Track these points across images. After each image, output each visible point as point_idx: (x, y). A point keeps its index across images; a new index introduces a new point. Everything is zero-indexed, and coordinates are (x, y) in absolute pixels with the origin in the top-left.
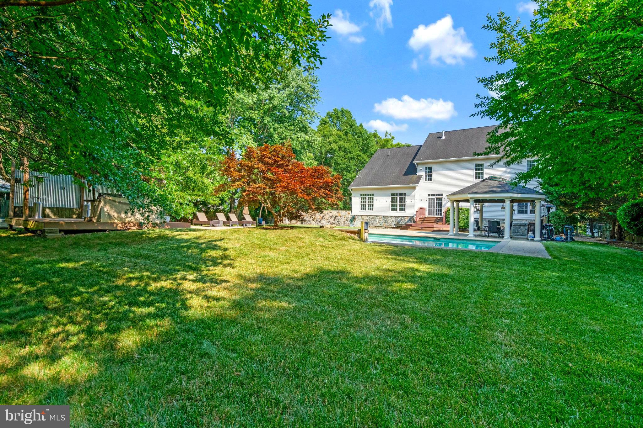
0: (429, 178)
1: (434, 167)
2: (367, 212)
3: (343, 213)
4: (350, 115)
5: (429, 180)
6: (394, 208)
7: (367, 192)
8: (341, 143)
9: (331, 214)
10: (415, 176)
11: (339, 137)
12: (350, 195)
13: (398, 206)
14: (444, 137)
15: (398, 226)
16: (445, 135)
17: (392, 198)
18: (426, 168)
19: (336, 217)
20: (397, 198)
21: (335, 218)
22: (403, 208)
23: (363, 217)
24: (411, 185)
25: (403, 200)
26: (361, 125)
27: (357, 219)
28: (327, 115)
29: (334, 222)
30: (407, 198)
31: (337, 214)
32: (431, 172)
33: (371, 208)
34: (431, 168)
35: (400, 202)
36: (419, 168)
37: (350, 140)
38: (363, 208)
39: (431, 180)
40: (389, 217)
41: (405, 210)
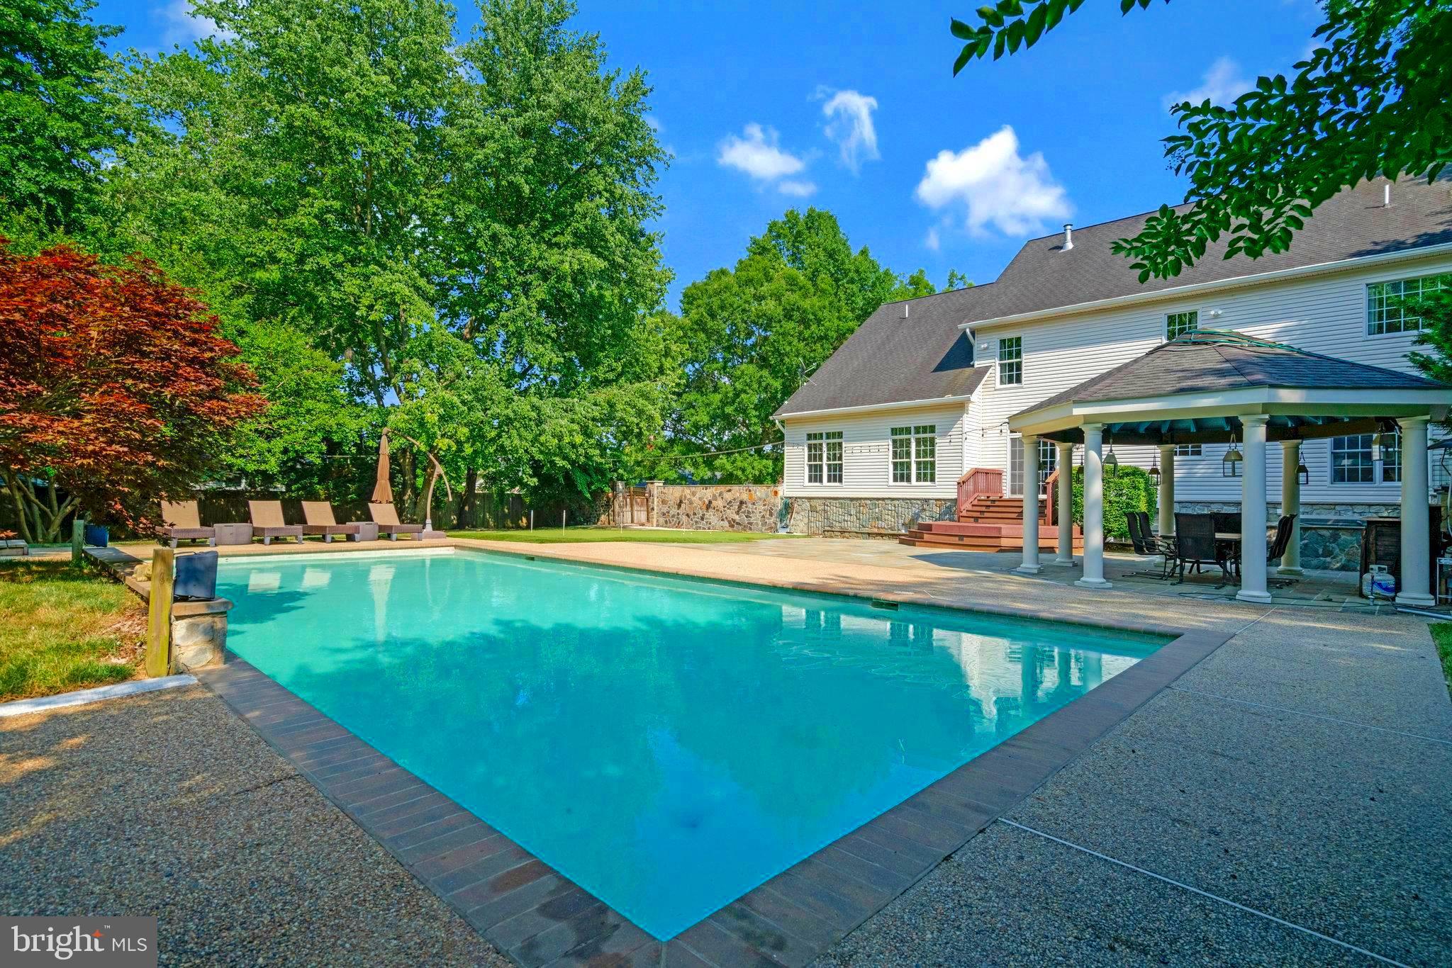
0: (1013, 374)
1: (1027, 336)
2: (826, 489)
3: (760, 491)
4: (835, 227)
5: (1010, 381)
6: (901, 474)
7: (825, 429)
8: (794, 297)
9: (728, 496)
10: (968, 371)
11: (792, 283)
12: (780, 437)
14: (1070, 246)
16: (1072, 240)
17: (894, 442)
18: (1003, 342)
19: (742, 503)
21: (740, 507)
22: (927, 472)
23: (814, 503)
24: (949, 398)
26: (863, 252)
27: (797, 509)
28: (770, 231)
29: (737, 517)
31: (745, 497)
32: (1018, 354)
33: (837, 475)
34: (1019, 340)
36: (979, 344)
37: (823, 291)
38: (815, 476)
39: (1019, 380)
40: (889, 502)
41: (932, 479)
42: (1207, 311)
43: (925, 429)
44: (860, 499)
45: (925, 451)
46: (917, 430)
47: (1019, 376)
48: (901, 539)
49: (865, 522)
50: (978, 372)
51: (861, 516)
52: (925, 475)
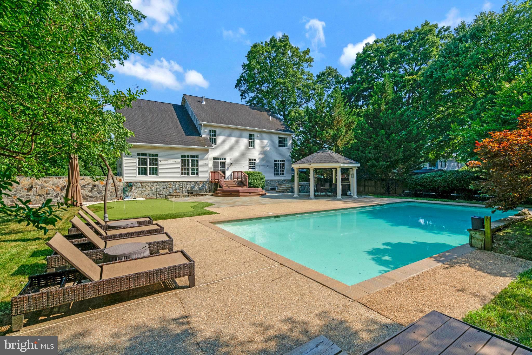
1: (217, 131)
2: (150, 178)
6: (185, 172)
7: (148, 152)
13: (190, 170)
15: (190, 193)
17: (182, 160)
18: (210, 131)
20: (188, 160)
22: (195, 172)
23: (144, 184)
24: (203, 147)
25: (195, 163)
27: (134, 187)
29: (90, 194)
30: (200, 161)
32: (215, 136)
33: (154, 172)
35: (192, 166)
38: (142, 172)
39: (215, 144)
40: (182, 183)
41: (197, 174)
42: (256, 135)
43: (194, 157)
44: (169, 182)
45: (194, 164)
46: (192, 157)
47: (215, 142)
48: (212, 195)
49: (171, 191)
50: (205, 139)
51: (169, 189)
52: (194, 173)
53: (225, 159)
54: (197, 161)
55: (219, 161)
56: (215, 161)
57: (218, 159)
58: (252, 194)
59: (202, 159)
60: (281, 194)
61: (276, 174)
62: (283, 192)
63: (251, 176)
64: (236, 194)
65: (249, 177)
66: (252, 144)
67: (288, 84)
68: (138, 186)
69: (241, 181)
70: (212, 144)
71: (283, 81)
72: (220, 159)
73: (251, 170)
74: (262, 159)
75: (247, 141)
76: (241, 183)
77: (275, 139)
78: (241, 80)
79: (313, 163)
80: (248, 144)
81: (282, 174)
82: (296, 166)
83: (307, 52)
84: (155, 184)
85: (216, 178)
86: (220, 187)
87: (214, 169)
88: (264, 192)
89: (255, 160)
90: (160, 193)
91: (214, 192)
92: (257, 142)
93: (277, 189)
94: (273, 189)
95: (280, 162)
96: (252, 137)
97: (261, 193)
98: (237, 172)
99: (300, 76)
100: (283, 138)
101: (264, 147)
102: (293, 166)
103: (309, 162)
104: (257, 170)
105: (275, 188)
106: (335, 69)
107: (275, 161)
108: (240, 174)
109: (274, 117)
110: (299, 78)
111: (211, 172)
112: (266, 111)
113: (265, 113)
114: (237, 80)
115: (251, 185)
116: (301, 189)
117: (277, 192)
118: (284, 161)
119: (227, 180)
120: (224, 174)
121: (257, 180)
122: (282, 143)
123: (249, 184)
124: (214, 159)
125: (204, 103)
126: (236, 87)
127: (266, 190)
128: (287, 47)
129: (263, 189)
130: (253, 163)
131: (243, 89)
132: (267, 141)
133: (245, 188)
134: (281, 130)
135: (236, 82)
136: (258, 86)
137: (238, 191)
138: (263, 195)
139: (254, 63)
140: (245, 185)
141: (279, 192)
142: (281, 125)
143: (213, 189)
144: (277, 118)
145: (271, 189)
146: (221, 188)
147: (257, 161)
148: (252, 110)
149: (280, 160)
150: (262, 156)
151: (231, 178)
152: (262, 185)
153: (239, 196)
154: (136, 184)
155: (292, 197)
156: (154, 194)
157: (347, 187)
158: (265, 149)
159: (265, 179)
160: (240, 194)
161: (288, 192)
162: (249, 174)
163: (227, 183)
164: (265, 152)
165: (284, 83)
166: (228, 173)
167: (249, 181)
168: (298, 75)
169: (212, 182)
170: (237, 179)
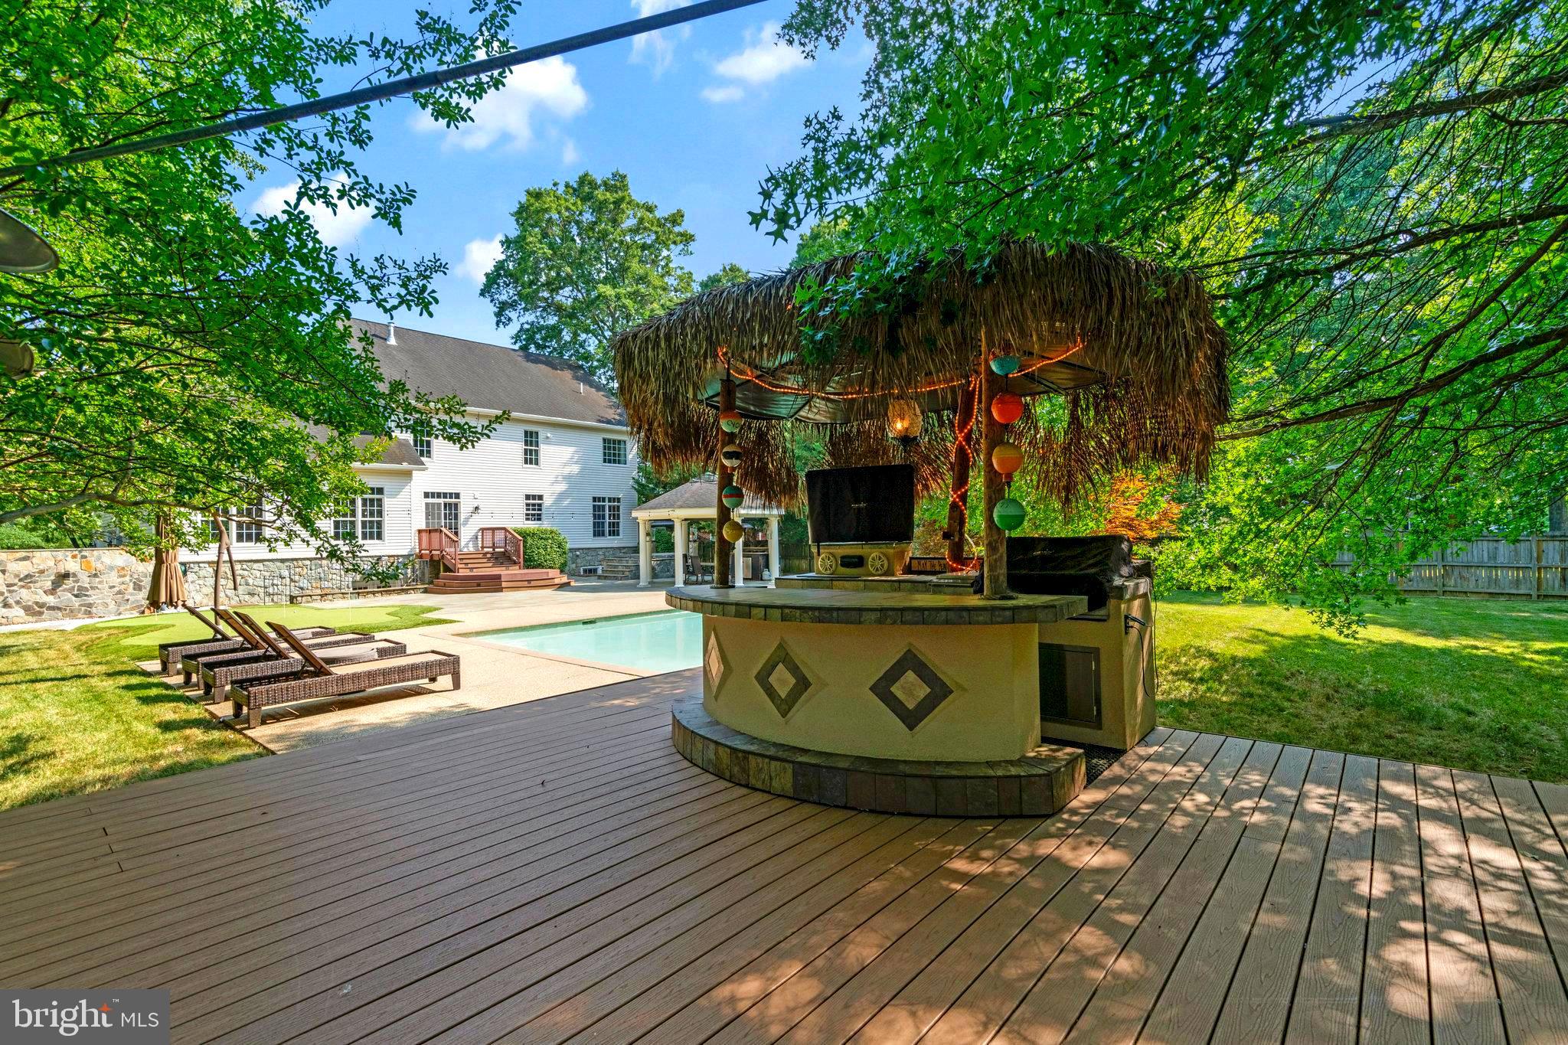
0: (423, 450)
2: (239, 550)
9: (21, 567)
13: (359, 525)
15: (362, 587)
20: (353, 501)
22: (375, 532)
24: (405, 466)
25: (375, 507)
30: (388, 502)
33: (253, 532)
39: (429, 455)
41: (379, 536)
42: (543, 433)
43: (372, 490)
44: (297, 560)
45: (372, 511)
46: (364, 490)
47: (429, 452)
48: (426, 591)
49: (304, 583)
50: (403, 444)
51: (297, 578)
52: (371, 533)
53: (457, 496)
54: (380, 500)
55: (442, 501)
56: (430, 500)
57: (439, 495)
58: (533, 584)
59: (394, 495)
60: (608, 582)
61: (598, 533)
62: (616, 578)
63: (530, 540)
64: (492, 584)
65: (525, 542)
66: (531, 457)
67: (628, 302)
68: (202, 573)
69: (503, 553)
70: (422, 454)
71: (613, 293)
72: (445, 495)
73: (532, 525)
74: (561, 496)
75: (519, 447)
76: (503, 558)
77: (596, 442)
78: (499, 275)
79: (681, 507)
80: (521, 456)
81: (614, 533)
82: (642, 515)
83: (676, 219)
84: (256, 566)
85: (435, 545)
86: (447, 569)
87: (427, 524)
88: (565, 579)
89: (540, 497)
90: (271, 590)
91: (431, 583)
92: (545, 450)
93: (600, 572)
94: (590, 571)
95: (607, 504)
96: (531, 438)
97: (557, 581)
98: (493, 530)
99: (657, 283)
100: (614, 441)
101: (565, 465)
102: (634, 514)
103: (671, 506)
104: (545, 525)
105: (595, 570)
106: (744, 270)
107: (594, 499)
108: (500, 536)
109: (591, 384)
110: (655, 288)
111: (420, 531)
112: (571, 367)
113: (567, 375)
114: (487, 275)
115: (530, 563)
116: (658, 569)
117: (600, 577)
118: (619, 500)
119: (465, 550)
120: (456, 534)
121: (545, 549)
122: (613, 453)
123: (525, 560)
124: (426, 495)
125: (392, 341)
126: (482, 294)
127: (573, 574)
128: (624, 206)
129: (562, 572)
130: (534, 506)
131: (504, 297)
132: (572, 449)
133: (515, 571)
134: (609, 422)
135: (484, 280)
136: (546, 294)
137: (499, 577)
138: (563, 587)
139: (533, 238)
140: (515, 563)
141: (606, 578)
142: (610, 407)
143: (427, 575)
144: (599, 387)
145: (585, 571)
146: (450, 571)
147: (547, 501)
148: (530, 364)
149: (607, 496)
150: (562, 487)
151: (476, 545)
152: (559, 561)
153: (500, 590)
154: (196, 568)
155: (634, 588)
156: (252, 594)
157: (761, 561)
158: (567, 470)
159: (568, 546)
160: (504, 585)
161: (627, 578)
162: (525, 535)
163: (466, 558)
164: (568, 478)
165: (618, 297)
166: (466, 533)
167: (525, 553)
168: (654, 277)
169: (421, 556)
170: (494, 547)
